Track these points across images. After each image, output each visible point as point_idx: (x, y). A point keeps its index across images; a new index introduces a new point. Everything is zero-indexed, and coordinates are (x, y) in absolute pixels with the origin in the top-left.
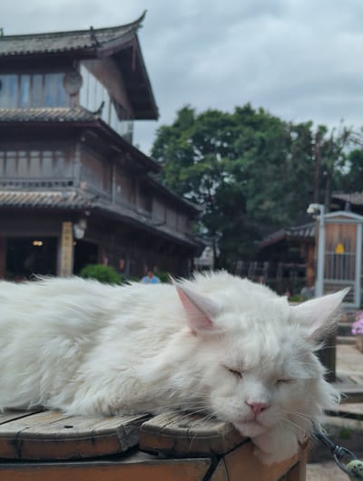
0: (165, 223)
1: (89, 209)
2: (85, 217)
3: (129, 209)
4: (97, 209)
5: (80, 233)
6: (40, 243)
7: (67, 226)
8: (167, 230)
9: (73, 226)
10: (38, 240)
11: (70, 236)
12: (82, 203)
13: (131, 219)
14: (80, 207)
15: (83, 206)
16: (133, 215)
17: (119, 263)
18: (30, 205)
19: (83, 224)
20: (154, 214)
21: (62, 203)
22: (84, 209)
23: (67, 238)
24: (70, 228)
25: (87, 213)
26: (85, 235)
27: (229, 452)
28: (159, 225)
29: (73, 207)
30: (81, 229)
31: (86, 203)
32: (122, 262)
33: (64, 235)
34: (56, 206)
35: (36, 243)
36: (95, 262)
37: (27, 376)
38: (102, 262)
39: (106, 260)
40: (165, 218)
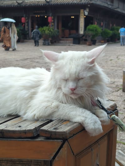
0: (118, 8)
1: (90, 4)
2: (88, 7)
3: (105, 3)
4: (92, 4)
5: (86, 13)
6: (73, 17)
7: (82, 11)
8: (119, 10)
9: (84, 11)
10: (73, 16)
11: (83, 15)
12: (87, 2)
13: (105, 7)
14: (86, 4)
15: (87, 3)
16: (106, 5)
17: (101, 24)
18: (69, 4)
19: (88, 10)
20: (114, 4)
21: (80, 2)
22: (88, 4)
23: (82, 15)
24: (83, 12)
25: (89, 6)
26: (88, 14)
27: (69, 138)
28: (116, 8)
29: (84, 4)
30: (87, 12)
31: (89, 1)
32: (102, 23)
33: (81, 14)
34: (78, 3)
35: (72, 17)
36: (92, 24)
37: (13, 104)
38: (95, 24)
39: (96, 23)
40: (119, 5)
